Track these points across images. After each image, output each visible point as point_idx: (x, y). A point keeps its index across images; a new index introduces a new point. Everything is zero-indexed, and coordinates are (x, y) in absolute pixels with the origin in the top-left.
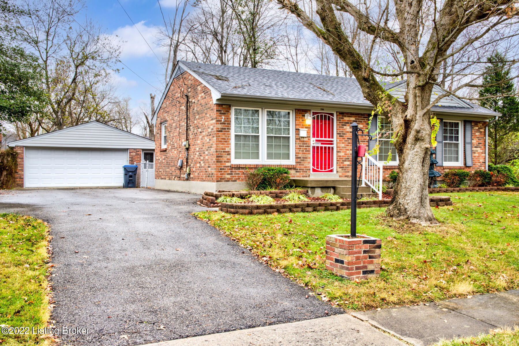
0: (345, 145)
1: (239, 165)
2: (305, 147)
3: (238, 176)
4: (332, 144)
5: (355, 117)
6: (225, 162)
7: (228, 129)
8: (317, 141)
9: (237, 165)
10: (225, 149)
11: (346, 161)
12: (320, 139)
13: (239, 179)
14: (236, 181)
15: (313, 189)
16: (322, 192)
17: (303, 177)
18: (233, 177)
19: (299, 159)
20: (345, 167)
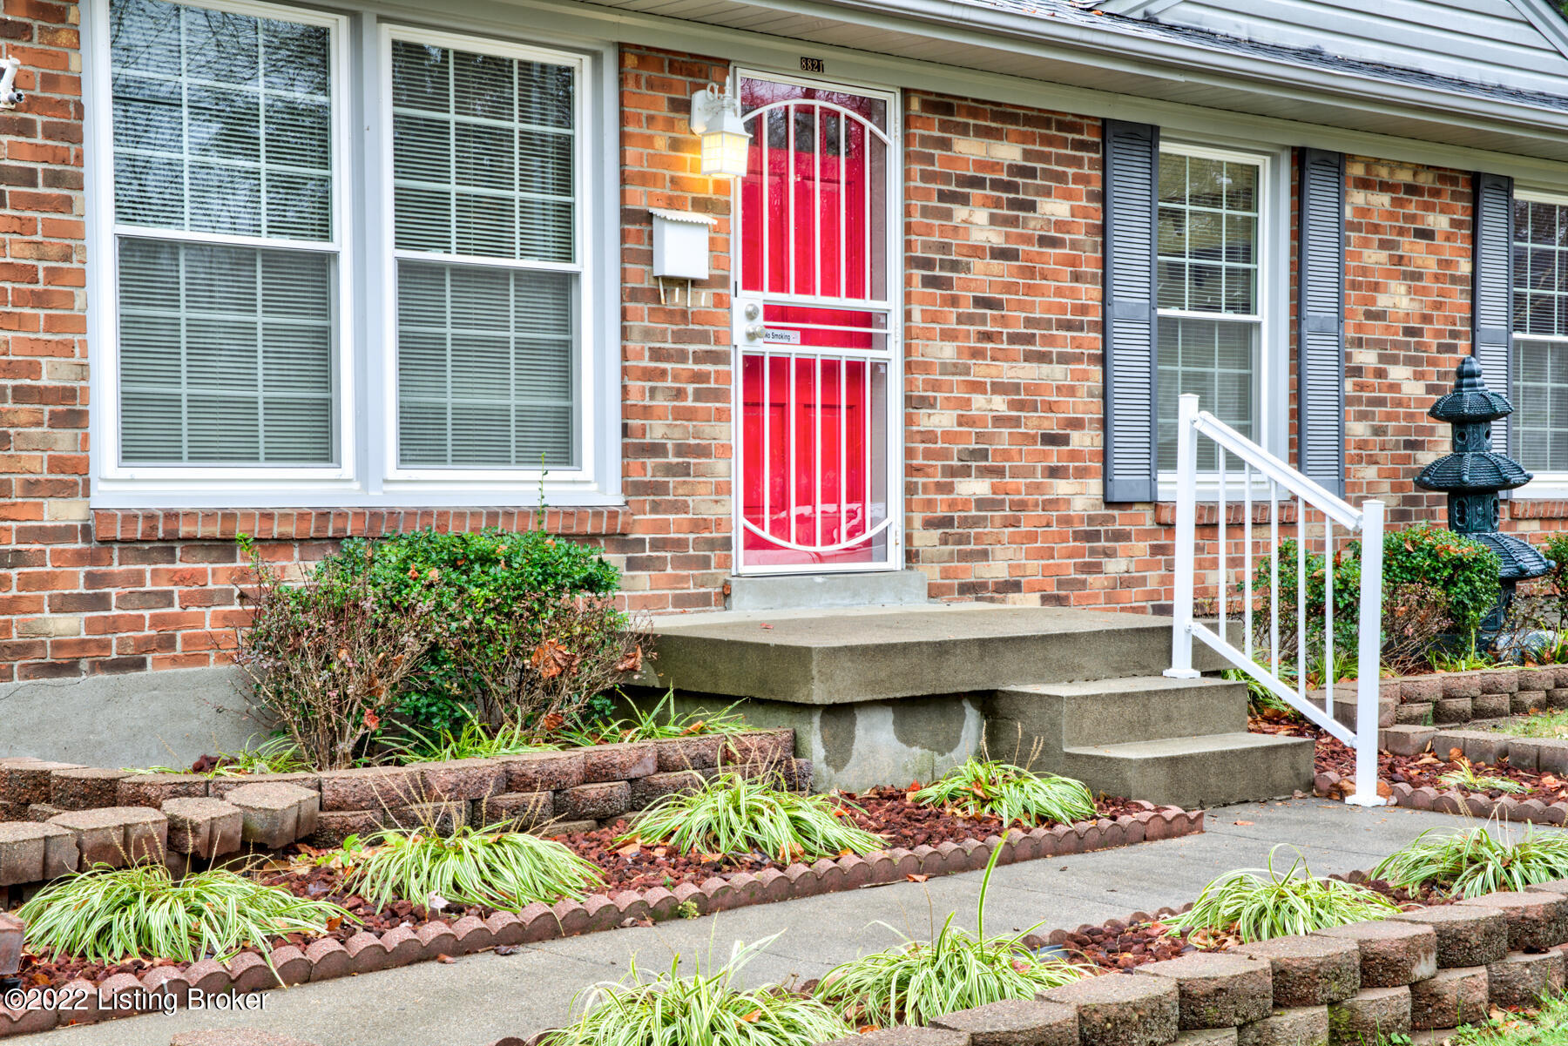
0: (960, 350)
1: (171, 516)
2: (690, 365)
3: (157, 621)
4: (866, 341)
5: (1024, 138)
6: (31, 487)
7: (54, 179)
8: (773, 313)
9: (150, 517)
10: (33, 370)
11: (965, 472)
12: (792, 298)
13: (169, 642)
14: (140, 665)
15: (843, 724)
16: (906, 738)
17: (683, 602)
18: (114, 625)
19: (650, 462)
20: (965, 522)
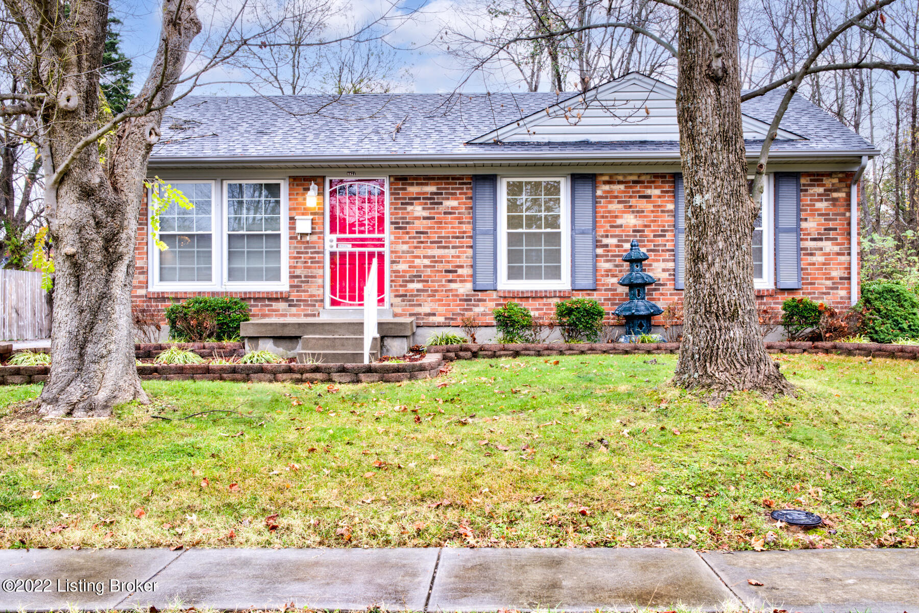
0: (410, 247)
1: (163, 293)
2: (310, 255)
4: (383, 246)
5: (437, 184)
8: (339, 240)
9: (158, 293)
11: (413, 281)
12: (347, 236)
15: (255, 342)
17: (306, 315)
18: (152, 316)
20: (412, 296)
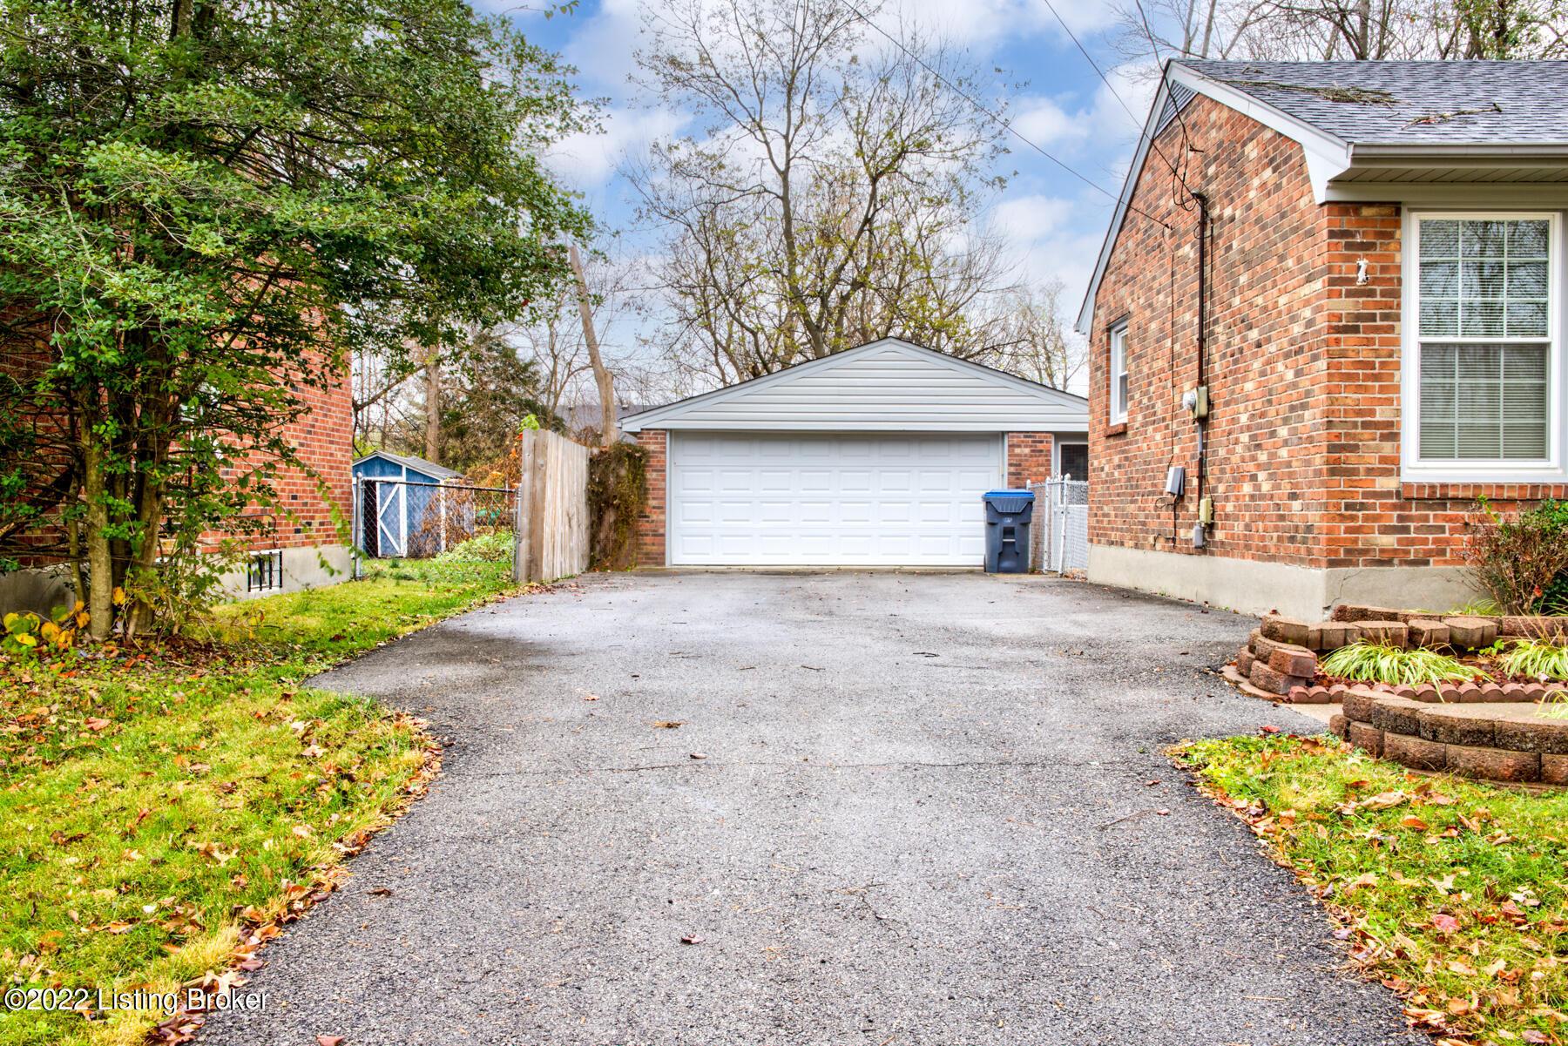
1: (1444, 486)
3: (1435, 541)
6: (1369, 471)
7: (1385, 317)
9: (1432, 487)
10: (1372, 413)
13: (1442, 552)
14: (1426, 563)
18: (1412, 542)
